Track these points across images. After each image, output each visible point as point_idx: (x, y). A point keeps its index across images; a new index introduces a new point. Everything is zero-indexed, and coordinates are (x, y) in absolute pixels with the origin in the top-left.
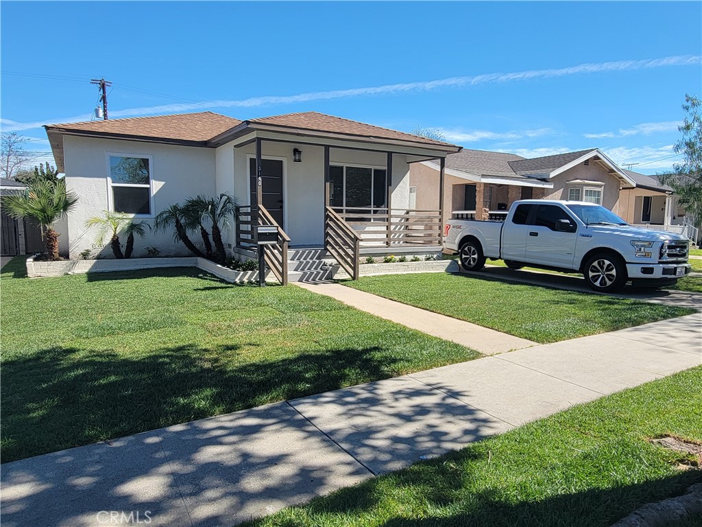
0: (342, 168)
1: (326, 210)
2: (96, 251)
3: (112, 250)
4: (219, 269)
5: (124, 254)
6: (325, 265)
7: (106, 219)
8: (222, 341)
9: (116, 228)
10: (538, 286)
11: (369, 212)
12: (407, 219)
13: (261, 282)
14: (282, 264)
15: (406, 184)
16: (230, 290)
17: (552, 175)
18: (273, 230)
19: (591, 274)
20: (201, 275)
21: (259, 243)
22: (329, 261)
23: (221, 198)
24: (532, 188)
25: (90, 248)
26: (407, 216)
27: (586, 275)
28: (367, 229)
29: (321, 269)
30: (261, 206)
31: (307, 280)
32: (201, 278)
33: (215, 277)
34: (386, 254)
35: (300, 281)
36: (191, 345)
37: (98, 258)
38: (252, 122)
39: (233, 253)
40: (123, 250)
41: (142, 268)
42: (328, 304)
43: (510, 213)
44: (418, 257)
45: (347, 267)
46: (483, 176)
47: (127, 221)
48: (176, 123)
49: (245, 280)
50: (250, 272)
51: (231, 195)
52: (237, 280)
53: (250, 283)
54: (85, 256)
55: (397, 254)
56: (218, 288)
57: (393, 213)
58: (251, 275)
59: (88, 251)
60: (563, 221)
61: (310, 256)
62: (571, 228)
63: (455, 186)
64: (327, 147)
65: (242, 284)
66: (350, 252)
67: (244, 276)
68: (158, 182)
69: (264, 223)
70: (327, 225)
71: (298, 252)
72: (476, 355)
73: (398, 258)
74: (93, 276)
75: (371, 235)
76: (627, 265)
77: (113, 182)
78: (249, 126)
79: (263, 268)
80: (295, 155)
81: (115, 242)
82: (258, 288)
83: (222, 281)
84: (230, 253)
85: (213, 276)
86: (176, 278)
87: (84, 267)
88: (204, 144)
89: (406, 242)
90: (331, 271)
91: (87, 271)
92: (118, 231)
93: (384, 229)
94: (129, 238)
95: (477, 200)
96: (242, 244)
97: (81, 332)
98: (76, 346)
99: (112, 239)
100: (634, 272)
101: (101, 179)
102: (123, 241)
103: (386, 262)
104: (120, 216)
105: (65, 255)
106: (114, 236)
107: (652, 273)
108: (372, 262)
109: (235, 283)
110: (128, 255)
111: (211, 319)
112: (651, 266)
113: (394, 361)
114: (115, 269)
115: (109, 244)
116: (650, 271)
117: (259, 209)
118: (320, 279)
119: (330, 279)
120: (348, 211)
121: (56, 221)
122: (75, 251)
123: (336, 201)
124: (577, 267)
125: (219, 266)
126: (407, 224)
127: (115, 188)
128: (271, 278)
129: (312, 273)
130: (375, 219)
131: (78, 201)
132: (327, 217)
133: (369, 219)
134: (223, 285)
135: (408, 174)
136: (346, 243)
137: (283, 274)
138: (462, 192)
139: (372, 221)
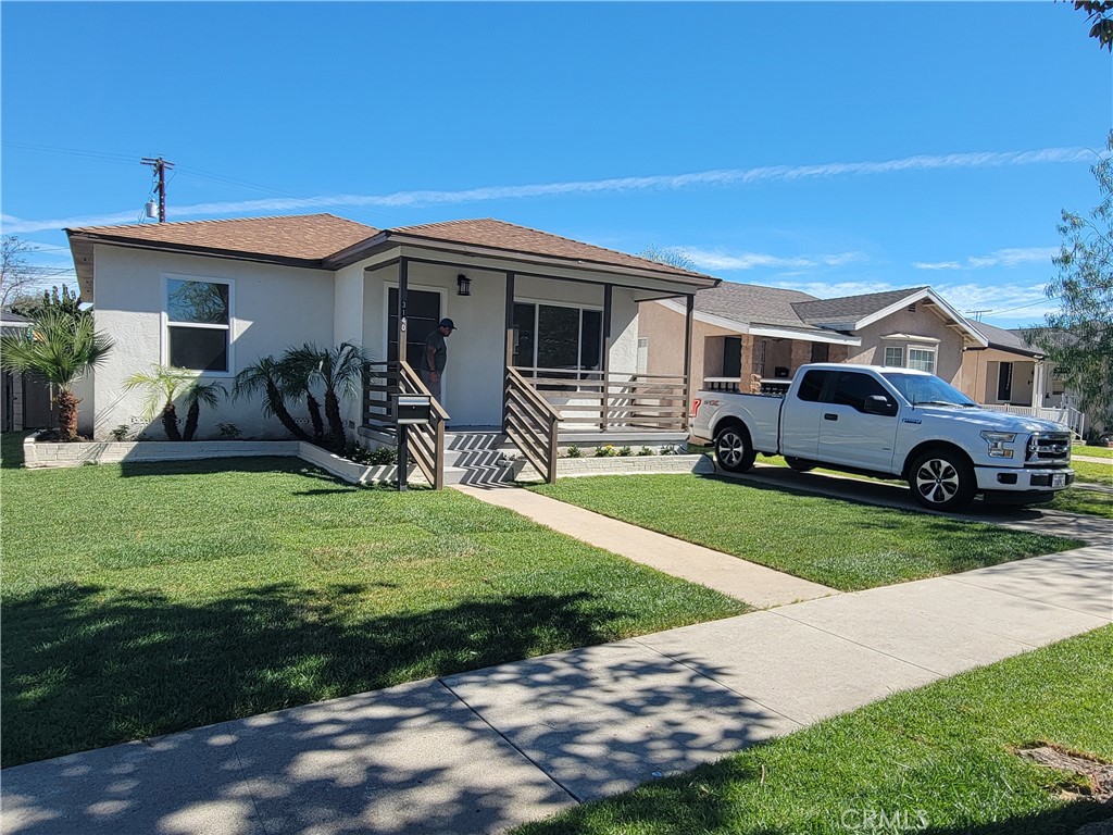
0: (533, 306)
1: (507, 372)
2: (137, 429)
3: (163, 427)
4: (334, 461)
5: (182, 434)
6: (502, 458)
7: (157, 377)
8: (336, 577)
9: (171, 393)
10: (838, 498)
11: (573, 376)
12: (634, 389)
13: (400, 483)
14: (435, 456)
15: (632, 335)
16: (350, 494)
17: (859, 325)
18: (422, 402)
19: (920, 482)
20: (304, 470)
21: (400, 421)
22: (509, 452)
23: (342, 349)
24: (828, 344)
25: (128, 423)
26: (633, 384)
27: (913, 484)
28: (571, 403)
29: (496, 464)
30: (404, 363)
31: (474, 482)
32: (304, 474)
33: (329, 474)
34: (599, 443)
35: (463, 482)
36: (286, 585)
37: (141, 438)
38: (395, 233)
39: (357, 437)
40: (181, 427)
41: (210, 456)
42: (507, 521)
43: (794, 383)
44: (650, 448)
45: (538, 462)
46: (753, 324)
47: (190, 382)
48: (274, 230)
49: (376, 479)
50: (383, 467)
51: (358, 344)
52: (363, 480)
53: (383, 484)
54: (119, 435)
55: (616, 443)
56: (332, 491)
57: (611, 378)
58: (385, 473)
59: (124, 427)
60: (876, 397)
61: (479, 443)
62: (890, 409)
63: (708, 339)
64: (511, 275)
65: (370, 486)
66: (543, 438)
67: (373, 472)
68: (242, 322)
69: (408, 390)
70: (508, 396)
71: (460, 437)
72: (740, 608)
73: (618, 449)
74: (130, 468)
75: (576, 413)
76: (975, 469)
77: (170, 320)
78: (389, 239)
79: (404, 462)
80: (459, 284)
81: (169, 414)
82: (395, 494)
83: (338, 480)
84: (353, 436)
85: (324, 471)
86: (265, 475)
87: (118, 453)
88: (318, 264)
89: (632, 425)
90: (512, 469)
91: (121, 459)
92: (175, 396)
93: (597, 403)
94: (191, 408)
95: (743, 360)
96: (372, 421)
97: (108, 560)
98: (100, 581)
99: (165, 409)
100: (987, 480)
101: (151, 315)
102: (182, 414)
103: (600, 455)
104: (178, 372)
105: (87, 433)
106: (168, 404)
107: (1014, 482)
108: (577, 455)
109: (359, 485)
110: (190, 435)
111: (319, 543)
112: (1013, 471)
113: (613, 616)
114: (166, 458)
115: (159, 417)
116: (1011, 478)
117: (402, 367)
118: (495, 481)
119: (510, 480)
120: (540, 375)
121: (75, 379)
122: (103, 428)
123: (522, 358)
124: (898, 470)
125: (335, 456)
126: (633, 396)
127: (172, 329)
128: (417, 477)
129: (482, 471)
130: (582, 388)
131: (114, 348)
132: (508, 382)
133: (574, 388)
134: (340, 487)
135: (637, 318)
136: (536, 425)
137: (436, 471)
138: (720, 348)
139: (578, 390)
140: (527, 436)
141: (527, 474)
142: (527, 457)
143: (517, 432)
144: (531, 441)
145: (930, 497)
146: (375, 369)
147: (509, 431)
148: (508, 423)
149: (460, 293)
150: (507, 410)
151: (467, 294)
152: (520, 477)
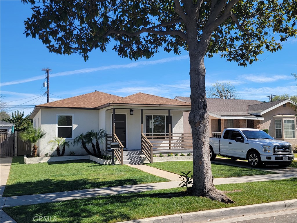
0: (151, 116)
1: (142, 135)
2: (50, 153)
3: (56, 153)
4: (98, 159)
5: (61, 155)
6: (140, 157)
7: (55, 140)
9: (59, 144)
12: (183, 137)
13: (113, 163)
14: (121, 157)
15: (181, 121)
16: (101, 166)
17: (262, 113)
18: (117, 144)
19: (250, 160)
20: (91, 162)
21: (112, 148)
22: (142, 156)
23: (100, 131)
25: (48, 152)
28: (164, 142)
29: (139, 159)
30: (115, 134)
32: (91, 163)
33: (96, 163)
34: (169, 153)
35: (130, 164)
36: (86, 179)
37: (51, 156)
38: (112, 103)
39: (104, 153)
40: (61, 153)
41: (68, 160)
45: (149, 158)
46: (222, 116)
47: (63, 141)
49: (107, 163)
50: (109, 160)
51: (104, 129)
52: (104, 163)
53: (109, 164)
54: (46, 155)
55: (174, 153)
56: (95, 166)
59: (47, 153)
61: (134, 154)
63: (212, 120)
64: (142, 110)
67: (107, 161)
68: (75, 125)
69: (116, 141)
70: (142, 141)
71: (129, 152)
72: (169, 181)
73: (174, 155)
74: (50, 163)
76: (261, 156)
77: (58, 125)
78: (110, 105)
79: (112, 158)
80: (130, 112)
81: (58, 149)
82: (111, 166)
83: (99, 164)
85: (95, 162)
86: (81, 163)
87: (46, 160)
88: (95, 109)
89: (183, 148)
90: (142, 160)
91: (47, 161)
92: (59, 145)
93: (168, 142)
94: (63, 148)
95: (222, 127)
96: (108, 149)
99: (57, 148)
100: (263, 159)
101: (54, 125)
102: (61, 149)
104: (60, 139)
105: (38, 155)
106: (58, 147)
107: (271, 159)
108: (162, 156)
109: (103, 164)
110: (63, 155)
112: (270, 156)
114: (58, 160)
115: (55, 150)
116: (270, 158)
118: (138, 163)
119: (142, 163)
121: (37, 142)
122: (42, 153)
124: (245, 157)
125: (98, 158)
126: (183, 139)
127: (58, 128)
128: (117, 162)
129: (134, 161)
131: (46, 134)
132: (142, 137)
135: (183, 117)
137: (121, 160)
138: (217, 123)
139: (166, 138)
140: (147, 152)
141: (147, 161)
142: (146, 157)
143: (145, 151)
144: (147, 153)
145: (252, 164)
146: (108, 136)
147: (143, 150)
148: (142, 148)
149: (131, 114)
150: (142, 145)
151: (132, 114)
152: (145, 162)
